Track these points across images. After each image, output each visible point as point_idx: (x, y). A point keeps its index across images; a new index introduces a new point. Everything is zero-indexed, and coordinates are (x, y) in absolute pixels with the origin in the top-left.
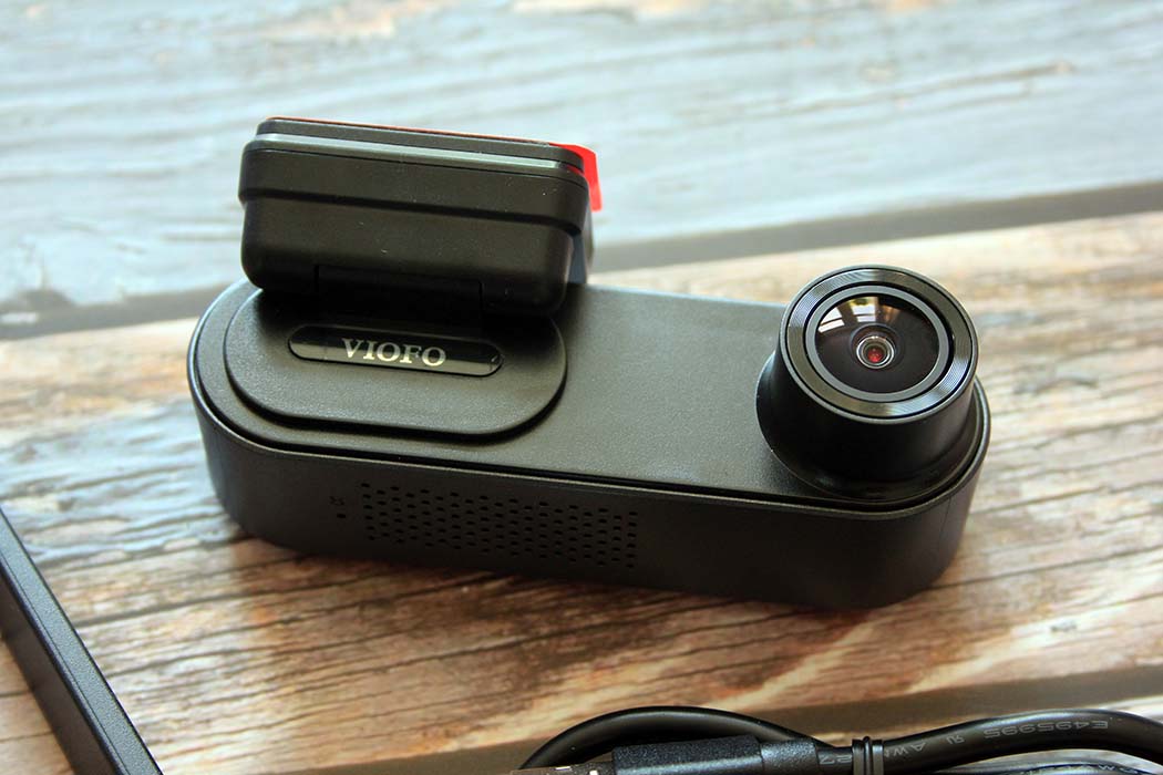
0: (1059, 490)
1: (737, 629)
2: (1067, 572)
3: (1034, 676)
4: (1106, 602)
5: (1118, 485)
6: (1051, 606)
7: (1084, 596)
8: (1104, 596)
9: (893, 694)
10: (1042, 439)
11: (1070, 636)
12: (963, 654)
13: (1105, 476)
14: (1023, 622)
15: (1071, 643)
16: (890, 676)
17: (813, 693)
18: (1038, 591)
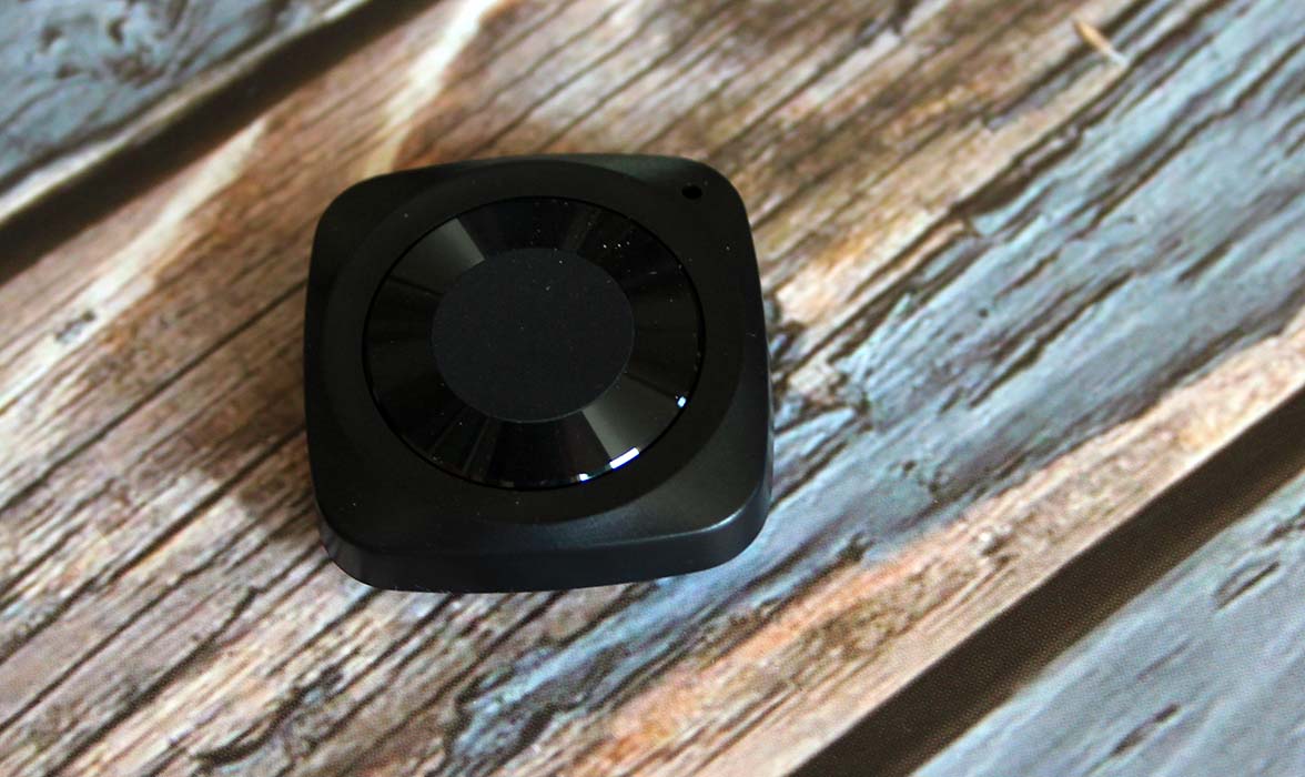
0: (181, 540)
1: (562, 78)
2: (107, 415)
3: (89, 234)
4: (27, 400)
5: (89, 599)
6: (108, 349)
7: (62, 394)
8: (33, 408)
9: (283, 107)
10: (248, 615)
11: (59, 319)
12: (211, 213)
13: (115, 607)
14: (140, 303)
15: (53, 311)
16: (303, 128)
17: (400, 51)
18: (141, 361)
